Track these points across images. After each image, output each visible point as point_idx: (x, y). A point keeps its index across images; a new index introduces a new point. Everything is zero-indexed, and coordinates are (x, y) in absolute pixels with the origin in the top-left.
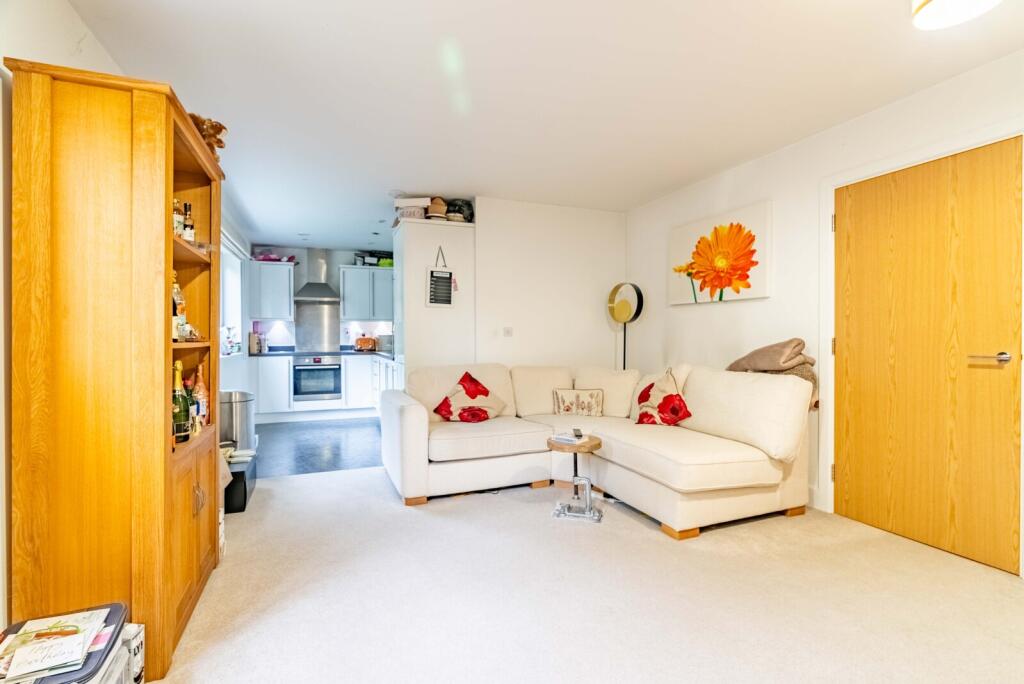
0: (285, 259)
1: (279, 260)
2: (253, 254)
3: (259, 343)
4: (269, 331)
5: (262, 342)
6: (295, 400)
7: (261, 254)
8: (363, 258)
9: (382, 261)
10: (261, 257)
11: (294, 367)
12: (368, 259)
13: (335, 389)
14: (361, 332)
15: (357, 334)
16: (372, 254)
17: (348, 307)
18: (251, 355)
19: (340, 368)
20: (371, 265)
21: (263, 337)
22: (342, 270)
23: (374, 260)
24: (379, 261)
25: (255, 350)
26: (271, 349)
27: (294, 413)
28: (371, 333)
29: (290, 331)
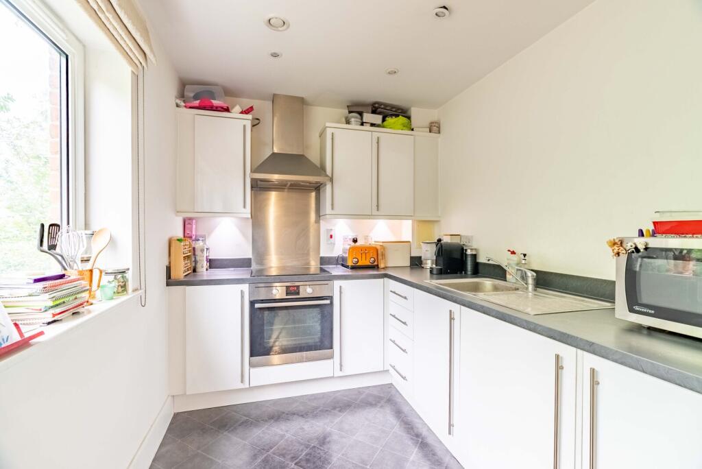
0: (237, 109)
1: (227, 110)
2: (182, 95)
3: (192, 255)
4: (210, 233)
5: (198, 253)
6: (251, 365)
7: (195, 98)
8: (361, 114)
9: (390, 120)
10: (197, 103)
11: (252, 303)
12: (368, 117)
13: (321, 341)
14: (352, 236)
15: (345, 239)
16: (375, 108)
17: (339, 194)
18: (170, 281)
19: (332, 303)
20: (373, 125)
21: (199, 245)
22: (329, 132)
23: (377, 119)
24: (384, 120)
25: (179, 272)
26: (212, 264)
27: (251, 389)
28: (366, 238)
29: (244, 235)
